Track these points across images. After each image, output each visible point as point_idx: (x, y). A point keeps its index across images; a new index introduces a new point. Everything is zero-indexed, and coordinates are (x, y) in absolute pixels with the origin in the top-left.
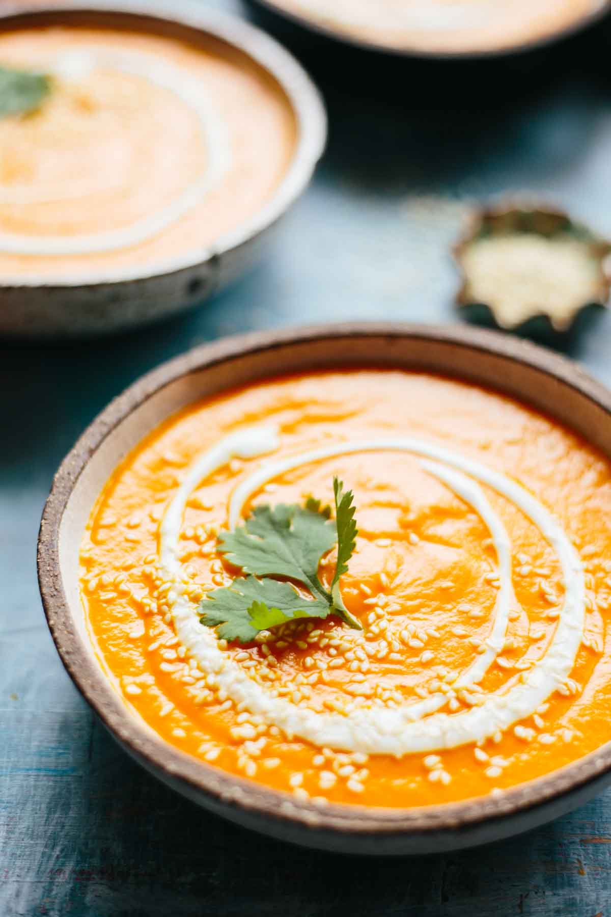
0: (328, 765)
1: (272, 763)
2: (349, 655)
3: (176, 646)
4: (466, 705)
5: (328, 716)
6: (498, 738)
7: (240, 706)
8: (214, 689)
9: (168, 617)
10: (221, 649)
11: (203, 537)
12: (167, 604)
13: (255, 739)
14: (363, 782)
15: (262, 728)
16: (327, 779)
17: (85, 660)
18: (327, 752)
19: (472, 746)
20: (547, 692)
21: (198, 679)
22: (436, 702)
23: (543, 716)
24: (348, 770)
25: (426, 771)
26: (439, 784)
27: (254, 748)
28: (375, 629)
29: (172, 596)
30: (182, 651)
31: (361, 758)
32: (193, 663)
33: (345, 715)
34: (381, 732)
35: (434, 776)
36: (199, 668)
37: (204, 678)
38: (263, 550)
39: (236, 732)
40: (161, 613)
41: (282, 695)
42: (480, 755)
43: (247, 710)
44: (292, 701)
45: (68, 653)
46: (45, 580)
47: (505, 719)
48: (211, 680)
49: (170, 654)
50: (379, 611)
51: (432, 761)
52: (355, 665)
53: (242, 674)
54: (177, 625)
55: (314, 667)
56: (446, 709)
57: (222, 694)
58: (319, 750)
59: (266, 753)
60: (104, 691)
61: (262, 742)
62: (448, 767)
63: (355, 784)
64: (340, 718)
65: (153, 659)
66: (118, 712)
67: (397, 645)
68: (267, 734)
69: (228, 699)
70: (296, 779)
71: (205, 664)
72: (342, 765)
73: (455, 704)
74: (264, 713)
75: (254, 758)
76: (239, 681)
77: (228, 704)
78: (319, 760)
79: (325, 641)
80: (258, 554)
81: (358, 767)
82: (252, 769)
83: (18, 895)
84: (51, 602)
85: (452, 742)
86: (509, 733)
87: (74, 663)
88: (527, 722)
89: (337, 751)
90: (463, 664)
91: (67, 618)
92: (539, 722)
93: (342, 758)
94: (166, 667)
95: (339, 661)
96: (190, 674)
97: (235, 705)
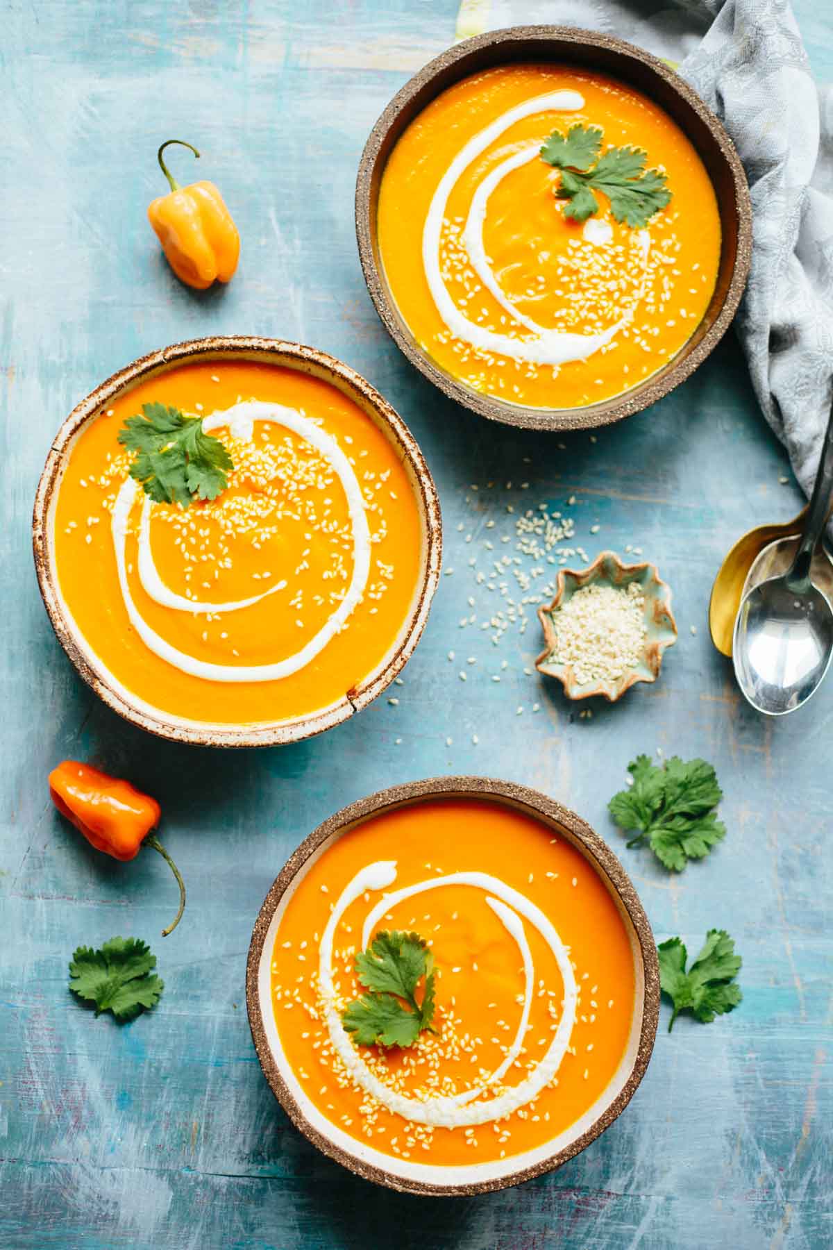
0: (412, 1132)
1: (382, 1130)
2: (429, 1057)
3: (329, 1047)
4: (492, 1095)
5: (413, 1101)
6: (508, 1118)
7: (365, 1092)
8: (351, 1079)
9: (324, 1024)
10: (356, 1050)
11: (346, 960)
12: (323, 1015)
13: (372, 1115)
14: (430, 1145)
15: (376, 1108)
16: (411, 1141)
18: (411, 1124)
19: (493, 1122)
20: (539, 1088)
21: (342, 1071)
22: (475, 1093)
23: (535, 1103)
24: (423, 1137)
25: (466, 1138)
26: (471, 1145)
27: (371, 1120)
28: (445, 1038)
29: (327, 1011)
30: (333, 1050)
31: (430, 1130)
32: (339, 1060)
34: (442, 1114)
35: (469, 1142)
36: (342, 1064)
37: (345, 1070)
38: (383, 971)
39: (363, 1109)
40: (320, 1021)
41: (389, 1086)
42: (497, 1129)
43: (368, 1095)
44: (394, 1090)
47: (514, 1106)
48: (350, 1072)
49: (325, 1053)
50: (449, 1024)
51: (469, 1132)
52: (431, 1064)
53: (366, 1070)
54: (331, 1031)
55: (409, 1066)
56: (480, 1098)
57: (355, 1083)
58: (407, 1122)
59: (378, 1123)
61: (376, 1117)
62: (476, 1135)
63: (425, 1147)
64: (419, 1104)
65: (316, 1054)
67: (457, 1051)
68: (379, 1111)
69: (359, 1086)
71: (345, 1061)
72: (420, 1133)
73: (486, 1095)
74: (378, 1097)
75: (371, 1126)
76: (365, 1075)
77: (357, 1090)
78: (407, 1129)
79: (415, 1045)
80: (379, 973)
81: (428, 1135)
82: (370, 1134)
83: (244, 1142)
85: (482, 1120)
86: (514, 1115)
88: (526, 1107)
89: (417, 1124)
90: (493, 1068)
91: (267, 1046)
92: (533, 1107)
93: (420, 1129)
94: (323, 1062)
95: (422, 1061)
96: (337, 1067)
97: (362, 1090)
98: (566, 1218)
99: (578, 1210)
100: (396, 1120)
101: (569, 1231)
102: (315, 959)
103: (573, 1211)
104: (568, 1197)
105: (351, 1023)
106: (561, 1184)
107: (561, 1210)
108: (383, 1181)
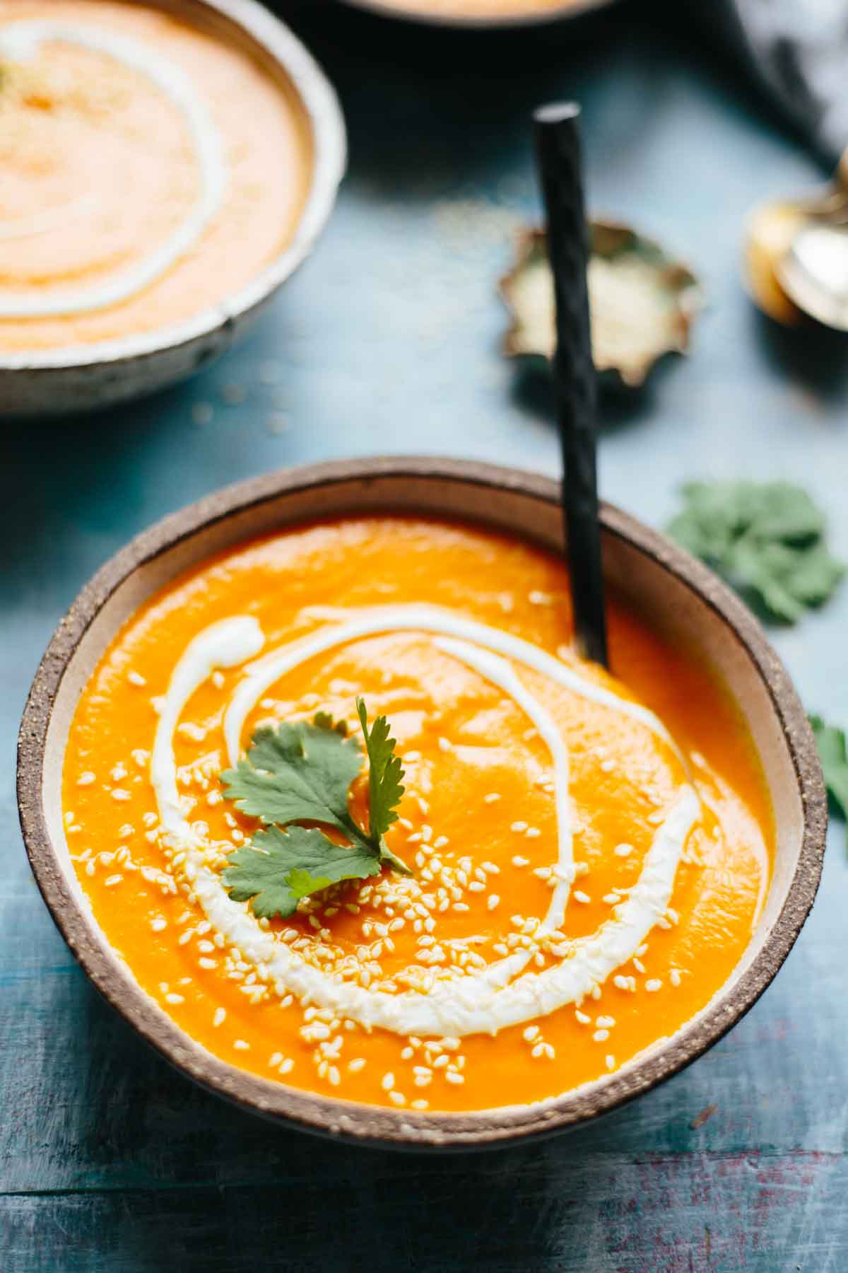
0: (418, 1058)
1: (357, 1064)
2: (410, 914)
3: (210, 935)
4: (554, 959)
5: (404, 998)
6: (597, 994)
7: (304, 1000)
8: (270, 984)
9: (192, 897)
10: (264, 929)
11: (205, 784)
12: (187, 881)
13: (330, 1040)
14: (463, 1072)
15: (336, 1024)
16: (422, 1076)
17: (124, 984)
18: (415, 1042)
19: (570, 1008)
20: (644, 930)
21: (247, 973)
22: (519, 960)
23: (643, 959)
24: (442, 1060)
25: (527, 1046)
26: (544, 1059)
27: (332, 1050)
28: (427, 875)
29: (190, 870)
30: (219, 938)
31: (454, 1043)
32: (236, 952)
33: (424, 992)
34: (468, 1008)
35: (537, 1052)
36: (245, 959)
37: (253, 970)
38: (278, 790)
39: (309, 1033)
40: (183, 895)
41: (348, 979)
42: (583, 1018)
43: (312, 1004)
44: (360, 984)
45: (102, 978)
46: (47, 886)
47: (602, 969)
48: (264, 971)
49: (206, 947)
50: (427, 849)
51: (531, 1033)
52: (418, 925)
53: (297, 959)
54: (206, 906)
55: (375, 936)
56: (532, 966)
57: (280, 988)
58: (403, 1040)
59: (347, 1054)
60: (158, 1020)
61: (339, 1041)
62: (547, 1035)
63: (454, 1077)
64: (419, 997)
65: (188, 954)
66: (183, 1045)
67: (458, 893)
68: (341, 1031)
69: (288, 994)
70: (389, 1081)
71: (251, 952)
72: (435, 1056)
73: (541, 960)
74: (332, 1005)
75: (333, 1062)
76: (295, 969)
77: (288, 1001)
78: (407, 1053)
79: (378, 899)
80: (273, 795)
81: (452, 1054)
82: (335, 1076)
84: (62, 913)
85: (548, 1007)
86: (608, 986)
87: (114, 991)
88: (627, 969)
89: (426, 1038)
90: (540, 910)
92: (640, 966)
93: (433, 1046)
94: (206, 963)
95: (399, 923)
96: (234, 968)
97: (296, 1000)
98: (744, 1210)
99: (764, 1193)
100: (379, 1042)
101: (756, 1235)
102: (148, 796)
103: (755, 1195)
104: (738, 1169)
105: (242, 885)
106: (718, 1144)
107: (730, 1197)
108: (397, 1129)
